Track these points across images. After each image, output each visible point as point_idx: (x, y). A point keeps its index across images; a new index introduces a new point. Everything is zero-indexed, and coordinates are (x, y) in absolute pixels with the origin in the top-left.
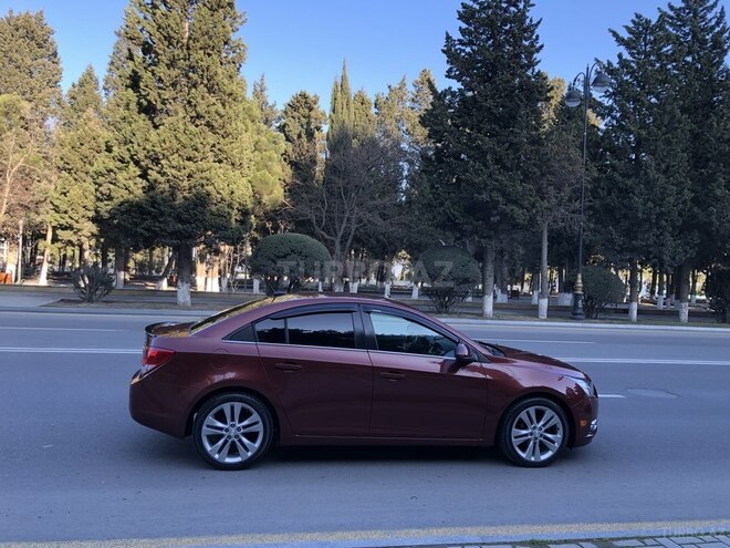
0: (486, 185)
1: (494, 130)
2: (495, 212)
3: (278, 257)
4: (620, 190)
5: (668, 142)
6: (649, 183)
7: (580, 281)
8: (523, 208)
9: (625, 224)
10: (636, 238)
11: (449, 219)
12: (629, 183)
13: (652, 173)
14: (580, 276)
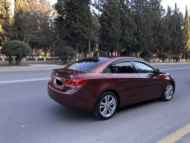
0: (78, 28)
1: (77, 12)
2: (80, 36)
3: (14, 48)
4: (106, 31)
5: (117, 20)
6: (113, 29)
7: (98, 54)
8: (87, 35)
9: (107, 39)
10: (110, 43)
11: (67, 37)
12: (108, 29)
13: (114, 27)
14: (98, 53)
